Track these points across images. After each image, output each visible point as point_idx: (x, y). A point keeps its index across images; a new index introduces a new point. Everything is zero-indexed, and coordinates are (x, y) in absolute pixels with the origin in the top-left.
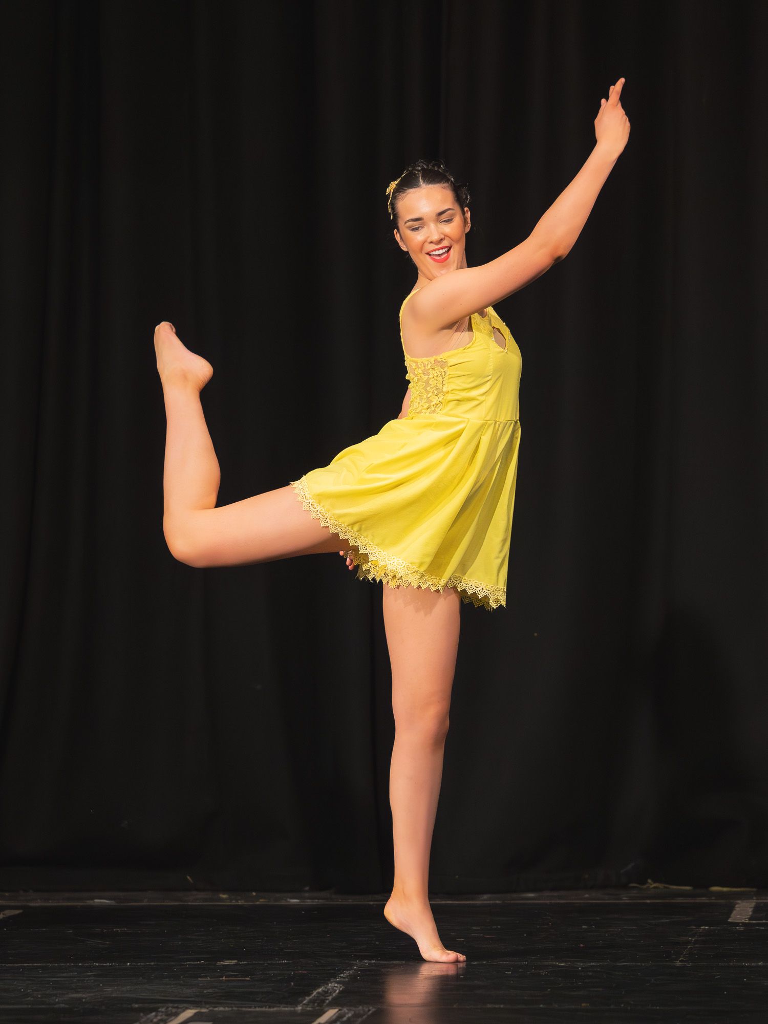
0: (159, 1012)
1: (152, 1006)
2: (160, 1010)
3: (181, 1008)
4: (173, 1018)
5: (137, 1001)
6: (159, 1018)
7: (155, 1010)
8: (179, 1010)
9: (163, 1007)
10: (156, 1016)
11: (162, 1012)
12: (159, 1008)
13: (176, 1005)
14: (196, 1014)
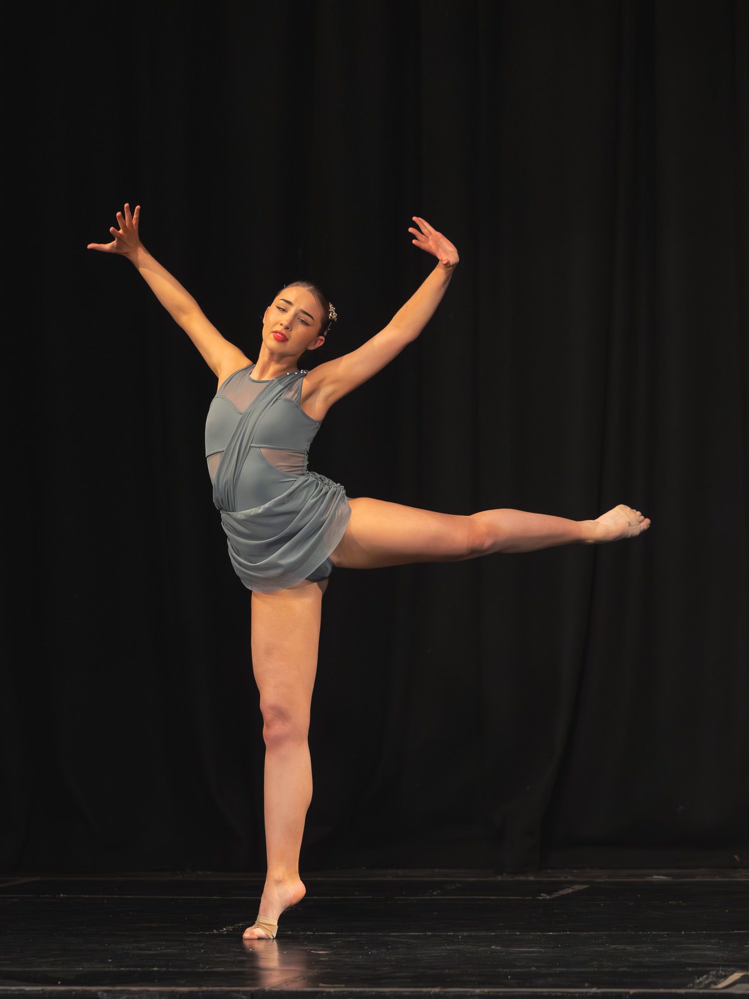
0: (710, 974)
1: (705, 969)
2: (711, 973)
3: (729, 971)
4: (722, 980)
5: (691, 965)
6: (710, 980)
7: (707, 973)
8: (727, 973)
9: (714, 970)
10: (707, 978)
11: (713, 975)
12: (710, 971)
13: (725, 969)
14: (742, 977)
